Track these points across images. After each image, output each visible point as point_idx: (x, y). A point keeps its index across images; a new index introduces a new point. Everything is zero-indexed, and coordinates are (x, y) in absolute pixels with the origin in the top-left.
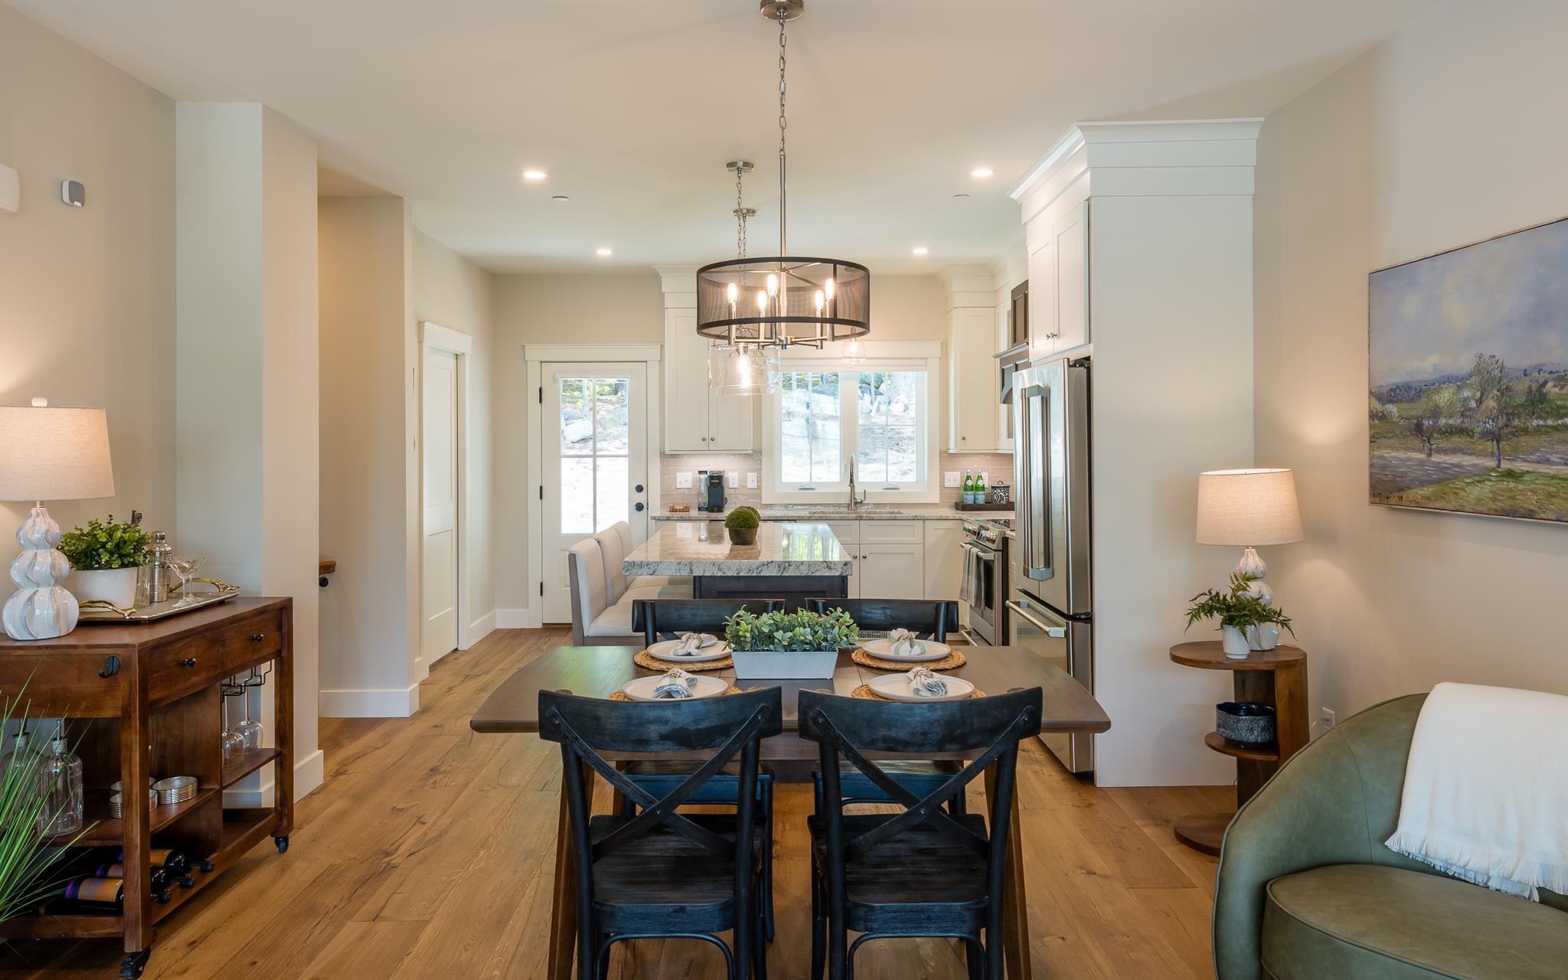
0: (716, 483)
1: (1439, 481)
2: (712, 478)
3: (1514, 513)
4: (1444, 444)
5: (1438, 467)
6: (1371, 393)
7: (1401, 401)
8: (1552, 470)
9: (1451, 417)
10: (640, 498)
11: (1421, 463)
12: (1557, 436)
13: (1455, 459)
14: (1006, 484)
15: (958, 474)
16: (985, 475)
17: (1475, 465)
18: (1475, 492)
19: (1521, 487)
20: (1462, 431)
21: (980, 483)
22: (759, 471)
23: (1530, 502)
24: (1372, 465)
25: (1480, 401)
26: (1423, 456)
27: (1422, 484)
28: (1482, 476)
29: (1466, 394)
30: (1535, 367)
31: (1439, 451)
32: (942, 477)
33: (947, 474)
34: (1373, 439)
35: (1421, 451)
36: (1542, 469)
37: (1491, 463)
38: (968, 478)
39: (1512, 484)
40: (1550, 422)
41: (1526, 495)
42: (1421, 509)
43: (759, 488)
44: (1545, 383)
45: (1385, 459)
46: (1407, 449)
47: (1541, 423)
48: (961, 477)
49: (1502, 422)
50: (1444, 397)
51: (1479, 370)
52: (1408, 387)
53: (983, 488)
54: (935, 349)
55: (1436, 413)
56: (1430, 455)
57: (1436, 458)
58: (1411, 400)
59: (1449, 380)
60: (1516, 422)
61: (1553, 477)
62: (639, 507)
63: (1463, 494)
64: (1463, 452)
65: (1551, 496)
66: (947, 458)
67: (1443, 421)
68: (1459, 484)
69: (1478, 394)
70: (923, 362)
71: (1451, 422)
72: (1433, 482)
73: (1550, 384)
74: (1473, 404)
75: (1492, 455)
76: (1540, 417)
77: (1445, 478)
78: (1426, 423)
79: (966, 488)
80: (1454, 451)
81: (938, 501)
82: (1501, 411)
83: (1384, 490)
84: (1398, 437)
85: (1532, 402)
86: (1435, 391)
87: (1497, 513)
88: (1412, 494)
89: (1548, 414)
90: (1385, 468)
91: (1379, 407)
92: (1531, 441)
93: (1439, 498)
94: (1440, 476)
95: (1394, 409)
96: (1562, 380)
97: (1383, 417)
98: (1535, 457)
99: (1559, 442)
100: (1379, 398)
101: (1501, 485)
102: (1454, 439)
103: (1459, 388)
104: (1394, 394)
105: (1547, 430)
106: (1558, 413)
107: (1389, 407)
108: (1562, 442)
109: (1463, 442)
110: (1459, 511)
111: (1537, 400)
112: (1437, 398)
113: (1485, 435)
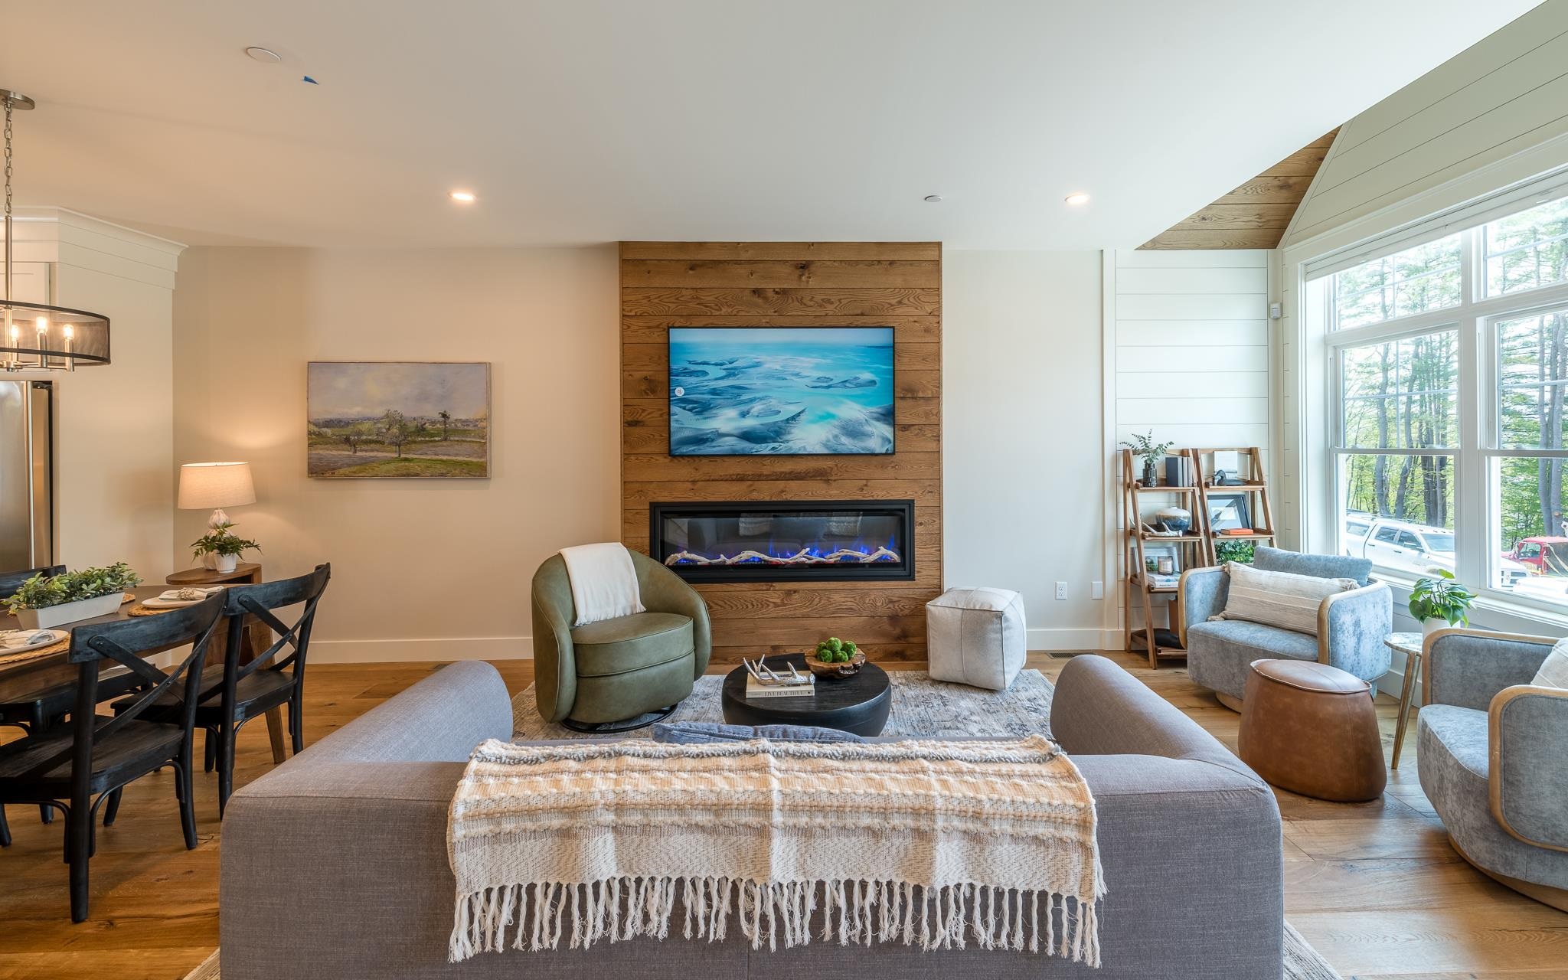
1: (361, 464)
3: (408, 475)
4: (364, 447)
5: (361, 458)
6: (309, 422)
7: (333, 427)
8: (428, 457)
9: (370, 435)
11: (350, 456)
12: (431, 444)
13: (371, 454)
17: (386, 457)
18: (385, 468)
19: (412, 464)
20: (376, 442)
23: (418, 470)
24: (309, 458)
25: (389, 429)
26: (351, 453)
27: (349, 466)
28: (390, 461)
29: (380, 425)
30: (419, 417)
31: (361, 450)
34: (310, 445)
35: (349, 451)
36: (423, 457)
37: (397, 455)
39: (407, 464)
40: (427, 439)
41: (415, 468)
44: (425, 424)
45: (321, 455)
46: (339, 450)
47: (422, 439)
49: (401, 438)
50: (365, 426)
51: (387, 416)
52: (340, 421)
55: (359, 433)
56: (355, 452)
57: (359, 454)
58: (343, 427)
59: (369, 419)
60: (409, 439)
61: (429, 460)
63: (377, 469)
64: (378, 451)
65: (427, 467)
67: (364, 437)
68: (375, 465)
69: (388, 426)
71: (370, 437)
72: (358, 465)
73: (427, 425)
74: (384, 430)
75: (396, 452)
76: (422, 437)
77: (365, 463)
78: (352, 438)
80: (372, 451)
82: (401, 434)
83: (318, 471)
84: (331, 443)
85: (419, 432)
86: (359, 424)
87: (398, 475)
88: (341, 471)
89: (426, 436)
90: (319, 459)
91: (316, 429)
92: (418, 446)
93: (361, 471)
94: (364, 461)
95: (328, 431)
96: (433, 423)
97: (319, 435)
98: (419, 452)
99: (432, 446)
100: (317, 425)
101: (400, 464)
102: (372, 445)
103: (375, 423)
104: (328, 424)
105: (426, 442)
106: (432, 435)
107: (325, 430)
108: (435, 446)
109: (377, 446)
110: (375, 477)
111: (421, 430)
112: (360, 427)
113: (391, 444)
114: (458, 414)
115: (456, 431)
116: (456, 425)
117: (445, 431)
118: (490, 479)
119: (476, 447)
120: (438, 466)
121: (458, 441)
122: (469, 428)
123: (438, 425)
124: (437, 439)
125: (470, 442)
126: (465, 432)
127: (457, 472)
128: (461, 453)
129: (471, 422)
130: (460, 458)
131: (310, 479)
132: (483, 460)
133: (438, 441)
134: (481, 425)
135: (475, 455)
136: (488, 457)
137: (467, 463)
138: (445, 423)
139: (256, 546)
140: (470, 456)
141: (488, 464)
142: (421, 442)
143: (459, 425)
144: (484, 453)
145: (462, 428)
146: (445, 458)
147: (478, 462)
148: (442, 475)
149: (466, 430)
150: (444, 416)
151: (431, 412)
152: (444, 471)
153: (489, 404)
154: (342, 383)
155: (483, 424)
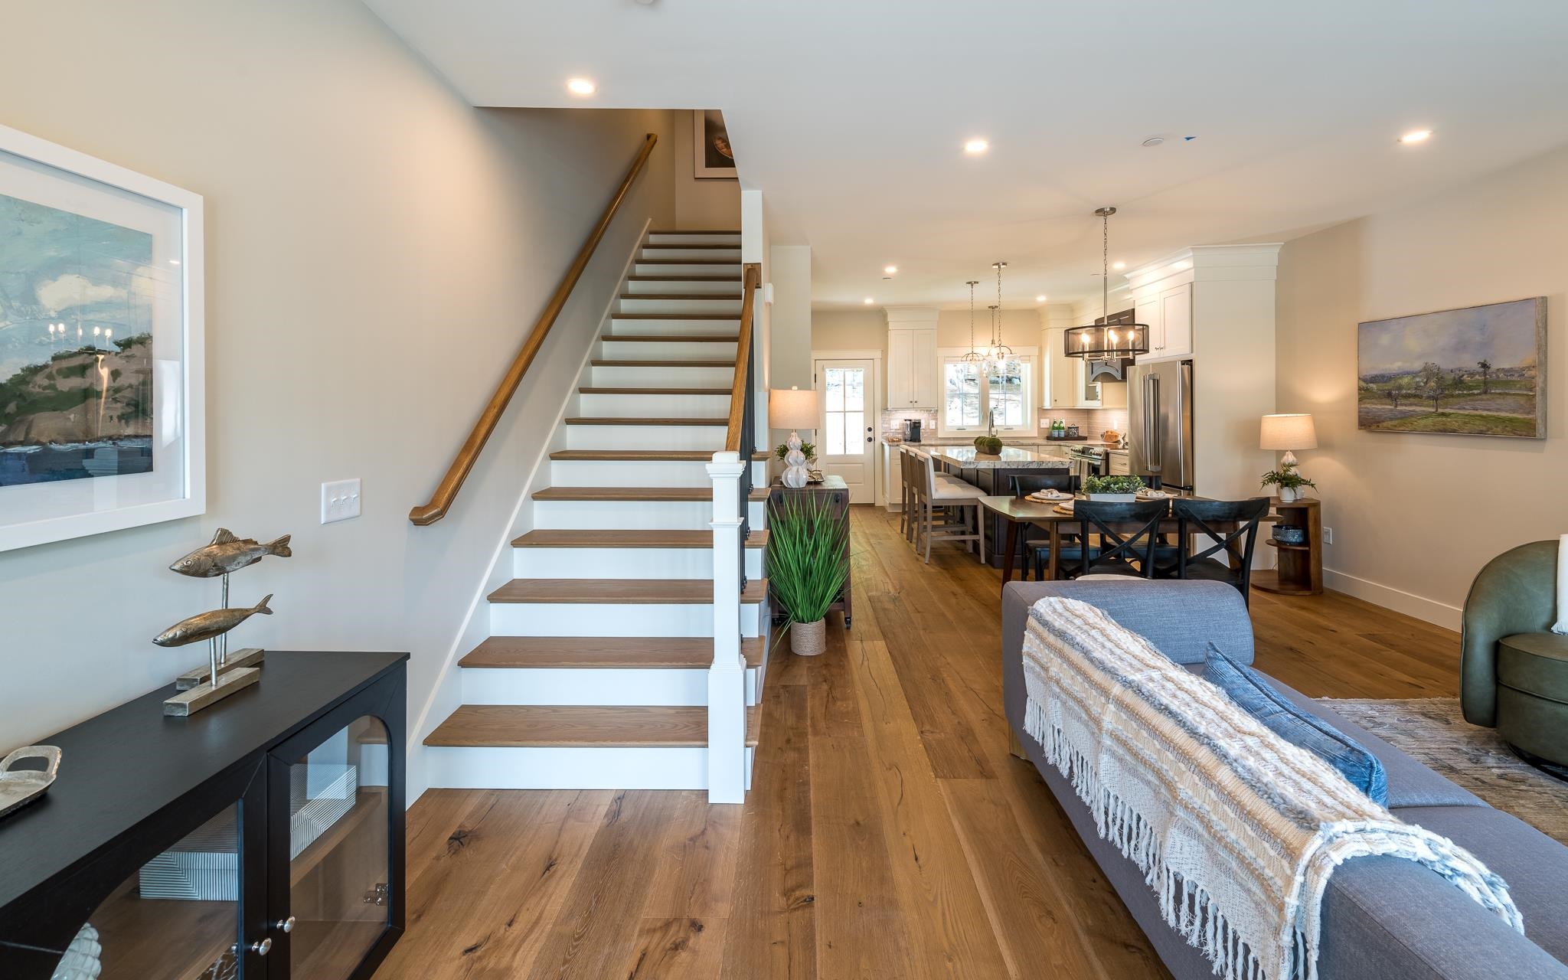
0: (915, 426)
1: (1401, 418)
2: (915, 423)
3: (1444, 431)
4: (1403, 401)
5: (1401, 412)
6: (1359, 378)
7: (1379, 382)
8: (1467, 412)
9: (1409, 389)
10: (871, 434)
11: (1391, 410)
12: (1469, 398)
13: (1411, 408)
14: (1077, 426)
15: (1048, 420)
16: (1064, 421)
17: (1424, 411)
18: (1423, 422)
19: (1449, 420)
20: (1415, 396)
21: (1062, 425)
22: (937, 419)
23: (1455, 425)
24: (1359, 412)
25: (1426, 383)
26: (1392, 407)
27: (1391, 419)
28: (1427, 415)
29: (1418, 379)
30: (1457, 369)
31: (1402, 405)
32: (1039, 422)
33: (1042, 421)
34: (1360, 400)
35: (1391, 405)
36: (1461, 412)
37: (1434, 410)
38: (1055, 422)
39: (1444, 419)
40: (1465, 392)
41: (1451, 423)
42: (1391, 431)
43: (937, 428)
44: (1463, 375)
45: (1368, 408)
46: (1383, 404)
47: (1460, 392)
48: (1050, 423)
49: (1438, 392)
50: (1405, 381)
51: (1425, 369)
52: (1383, 376)
53: (1063, 428)
54: (1035, 351)
55: (1400, 388)
56: (1396, 406)
57: (1399, 408)
58: (1385, 382)
59: (1408, 373)
60: (1447, 392)
61: (1467, 415)
62: (870, 440)
63: (1416, 423)
64: (1416, 405)
65: (1465, 423)
66: (1042, 411)
67: (1404, 392)
68: (1413, 419)
69: (1425, 380)
70: (1028, 358)
71: (1409, 391)
72: (1398, 419)
73: (1465, 377)
74: (1422, 384)
75: (1433, 406)
76: (1460, 390)
77: (1405, 417)
78: (1393, 392)
79: (1054, 428)
80: (1411, 405)
81: (1036, 435)
82: (1438, 388)
83: (1368, 423)
84: (1376, 399)
85: (1456, 384)
86: (1400, 378)
87: (1435, 431)
88: (1385, 424)
89: (1464, 389)
90: (1368, 413)
91: (1365, 385)
92: (1455, 400)
93: (1402, 425)
94: (1403, 416)
95: (1374, 386)
96: (1472, 374)
97: (1367, 390)
98: (1457, 407)
99: (1470, 400)
100: (1365, 381)
101: (1437, 419)
102: (1411, 399)
103: (1414, 377)
104: (1374, 379)
105: (1464, 396)
106: (1470, 388)
107: (1371, 385)
108: (1473, 400)
109: (1416, 400)
110: (1413, 431)
111: (1458, 383)
112: (1400, 381)
113: (1429, 398)
114: (1502, 362)
115: (1497, 383)
116: (1498, 377)
117: (1485, 383)
118: (1544, 439)
119: (1522, 400)
120: (1477, 422)
121: (1500, 394)
122: (1514, 378)
123: (1477, 377)
124: (1476, 392)
125: (1514, 394)
126: (1507, 384)
127: (1499, 429)
128: (1504, 409)
129: (1516, 371)
130: (1503, 414)
131: (1361, 431)
132: (1531, 416)
133: (1477, 394)
134: (1527, 374)
135: (1521, 411)
136: (1539, 413)
137: (1511, 420)
138: (1485, 374)
139: (1312, 485)
140: (1514, 411)
141: (1539, 421)
142: (1459, 396)
143: (1501, 375)
144: (1532, 409)
145: (1505, 378)
146: (1485, 413)
147: (1525, 419)
148: (1481, 432)
149: (1510, 381)
150: (1484, 366)
151: (1469, 362)
152: (1484, 428)
153: (1542, 348)
154: (1385, 340)
155: (1532, 373)
